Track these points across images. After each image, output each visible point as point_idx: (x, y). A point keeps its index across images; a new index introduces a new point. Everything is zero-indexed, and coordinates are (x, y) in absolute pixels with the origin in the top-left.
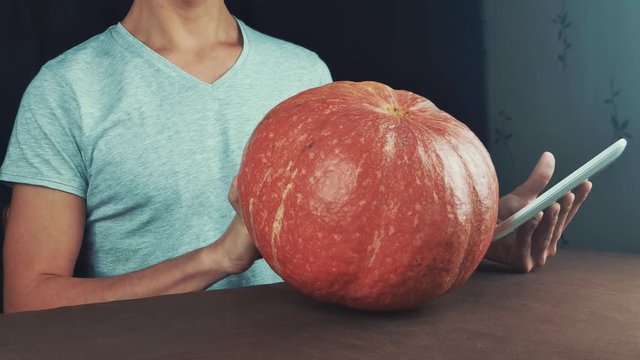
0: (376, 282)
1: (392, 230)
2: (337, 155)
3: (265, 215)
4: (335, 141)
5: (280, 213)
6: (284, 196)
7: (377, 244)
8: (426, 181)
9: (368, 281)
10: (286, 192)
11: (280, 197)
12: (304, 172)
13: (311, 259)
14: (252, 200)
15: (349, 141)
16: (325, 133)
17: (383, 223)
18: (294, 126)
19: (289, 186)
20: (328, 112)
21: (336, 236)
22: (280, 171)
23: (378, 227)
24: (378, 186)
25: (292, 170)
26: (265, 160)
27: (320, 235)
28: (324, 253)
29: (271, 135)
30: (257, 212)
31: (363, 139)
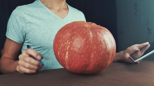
0: (93, 65)
1: (95, 52)
2: (79, 37)
3: (63, 55)
4: (78, 34)
5: (67, 53)
6: (67, 49)
7: (92, 56)
8: (101, 39)
9: (91, 65)
10: (68, 48)
11: (66, 49)
12: (72, 42)
13: (77, 63)
14: (59, 52)
15: (81, 33)
16: (75, 32)
17: (93, 51)
18: (67, 32)
19: (68, 46)
20: (74, 28)
21: (82, 56)
22: (65, 43)
23: (92, 52)
24: (90, 42)
25: (68, 42)
26: (61, 42)
27: (78, 56)
28: (80, 61)
29: (61, 35)
30: (61, 54)
31: (84, 32)
